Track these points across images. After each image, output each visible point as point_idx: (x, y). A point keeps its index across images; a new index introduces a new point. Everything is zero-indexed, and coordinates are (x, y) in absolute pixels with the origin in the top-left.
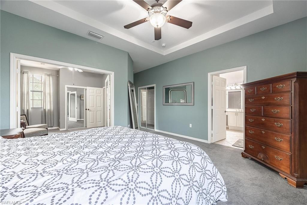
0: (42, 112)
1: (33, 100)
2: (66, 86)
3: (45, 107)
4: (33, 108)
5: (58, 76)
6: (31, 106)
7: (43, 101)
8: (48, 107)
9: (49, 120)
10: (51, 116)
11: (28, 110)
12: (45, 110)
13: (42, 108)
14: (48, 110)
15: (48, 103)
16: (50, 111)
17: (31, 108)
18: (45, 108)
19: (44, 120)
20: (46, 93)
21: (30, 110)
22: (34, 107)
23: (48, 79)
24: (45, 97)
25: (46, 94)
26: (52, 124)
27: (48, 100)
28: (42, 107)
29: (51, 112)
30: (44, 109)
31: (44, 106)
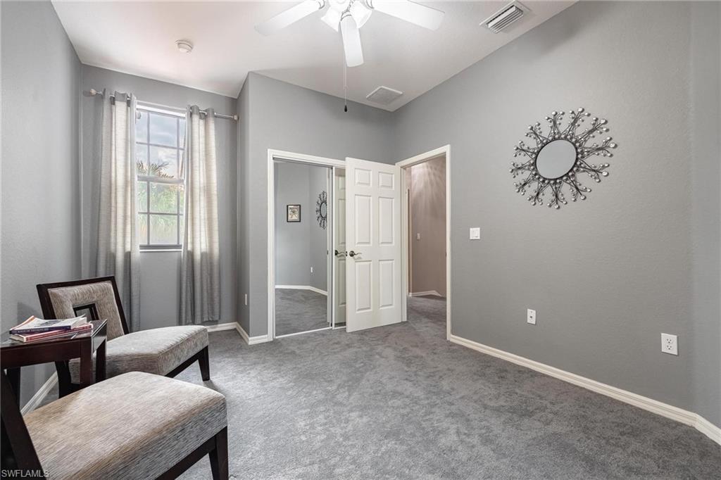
0: (180, 260)
1: (149, 213)
2: (271, 153)
3: (193, 243)
4: (149, 247)
5: (236, 118)
6: (141, 240)
7: (183, 218)
8: (201, 245)
9: (205, 294)
10: (211, 278)
11: (128, 256)
12: (191, 255)
13: (178, 246)
14: (202, 254)
15: (203, 229)
16: (207, 256)
17: (142, 247)
18: (189, 248)
19: (189, 294)
20: (197, 185)
21: (137, 254)
22: (151, 244)
23: (202, 128)
24: (192, 202)
25: (197, 191)
26: (217, 310)
27: (202, 218)
28: (182, 243)
29: (211, 264)
30: (188, 252)
31: (189, 241)
